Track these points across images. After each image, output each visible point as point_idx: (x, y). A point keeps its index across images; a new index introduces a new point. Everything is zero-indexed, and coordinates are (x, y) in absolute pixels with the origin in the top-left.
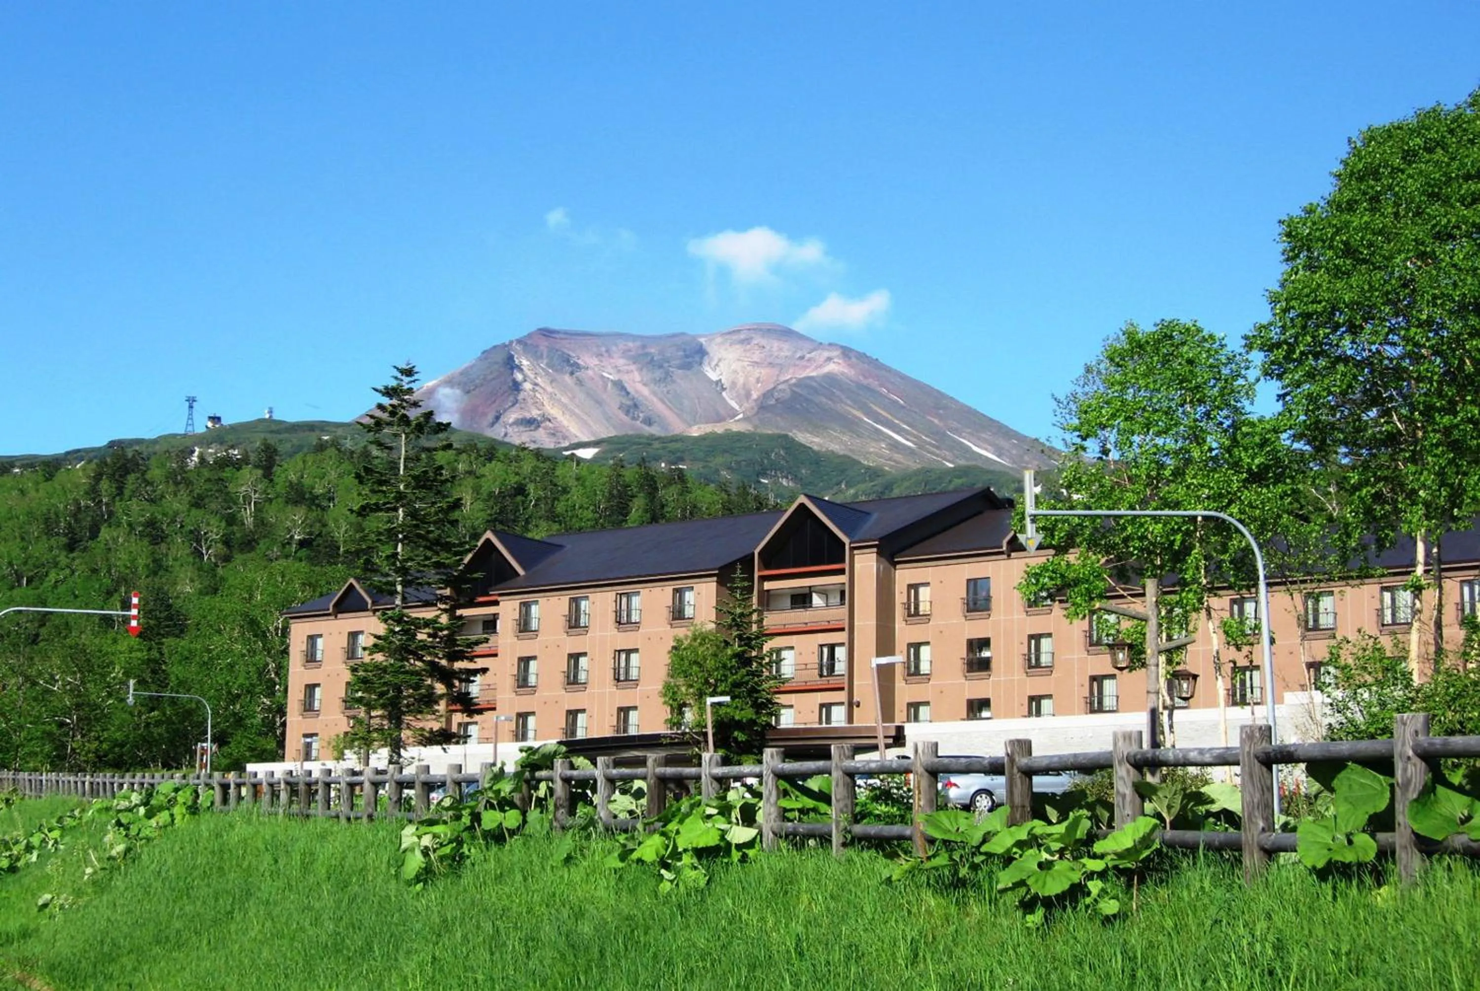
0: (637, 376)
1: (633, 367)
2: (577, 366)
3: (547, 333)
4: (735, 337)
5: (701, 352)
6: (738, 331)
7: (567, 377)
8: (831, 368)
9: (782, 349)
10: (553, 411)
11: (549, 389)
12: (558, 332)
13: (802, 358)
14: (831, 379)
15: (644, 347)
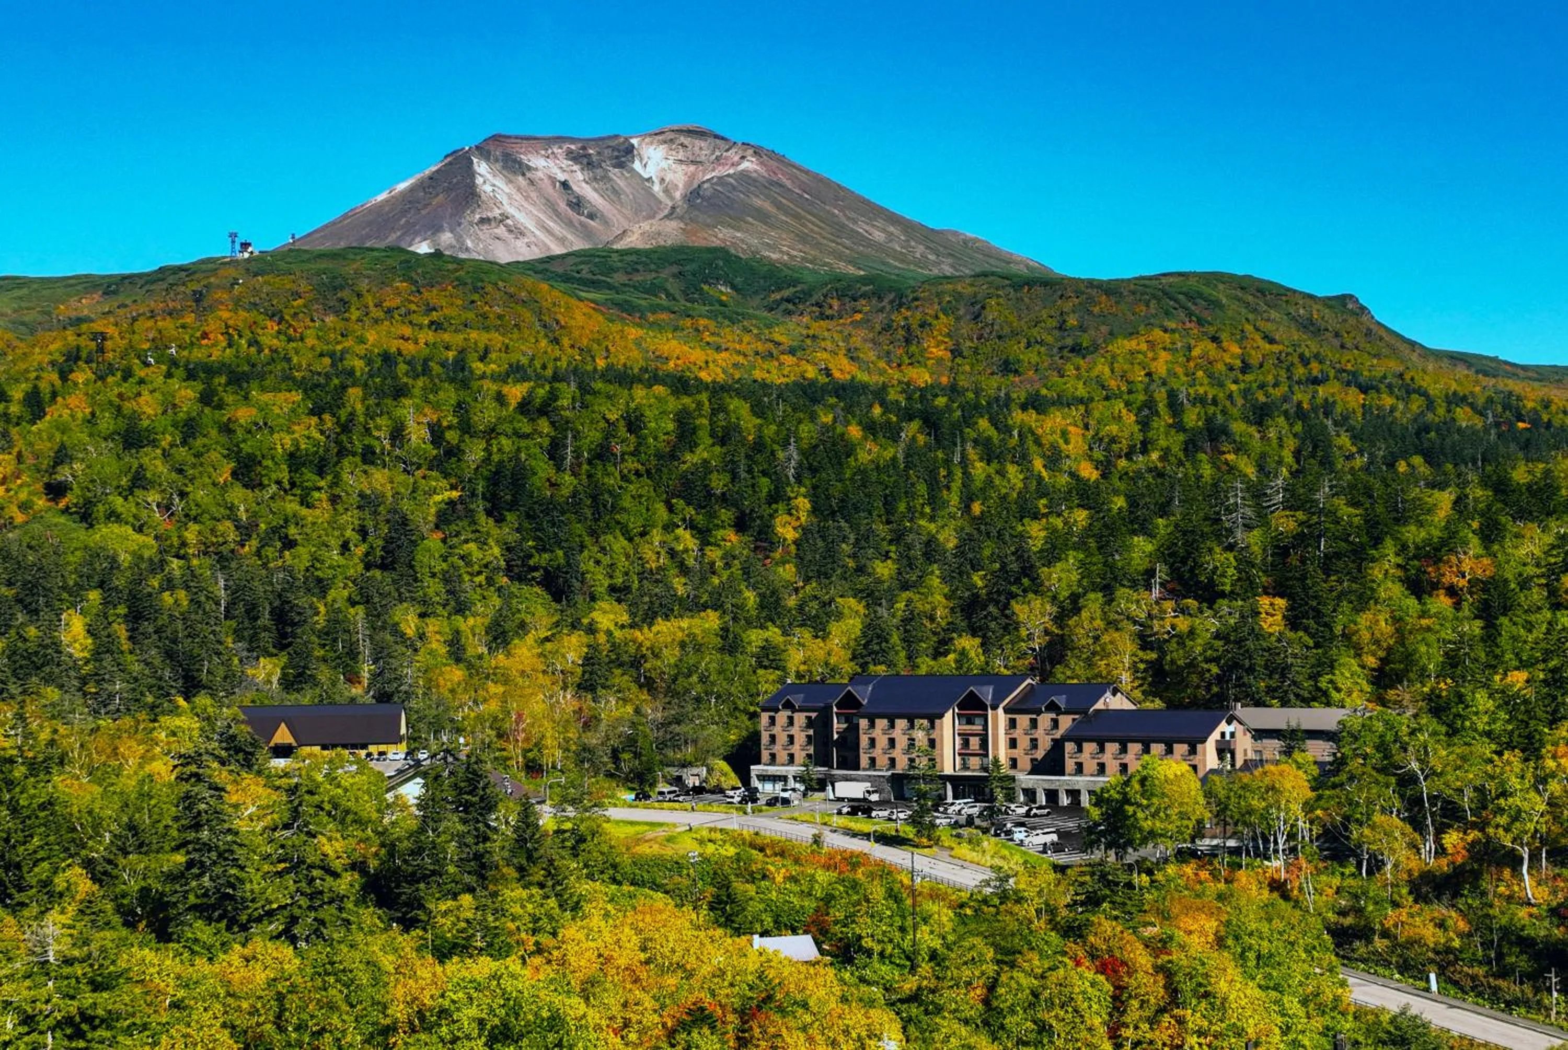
0: (580, 176)
1: (576, 168)
2: (529, 168)
3: (497, 138)
4: (660, 138)
5: (630, 150)
6: (662, 133)
7: (520, 178)
8: (745, 165)
9: (702, 148)
10: (511, 211)
11: (507, 190)
12: (509, 137)
13: (718, 158)
14: (744, 176)
15: (584, 148)
